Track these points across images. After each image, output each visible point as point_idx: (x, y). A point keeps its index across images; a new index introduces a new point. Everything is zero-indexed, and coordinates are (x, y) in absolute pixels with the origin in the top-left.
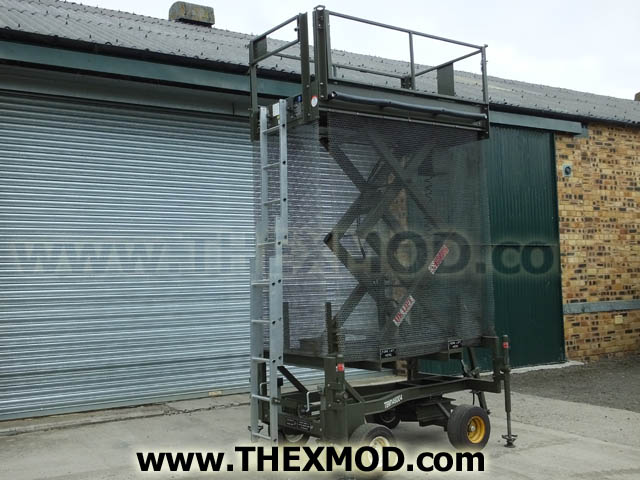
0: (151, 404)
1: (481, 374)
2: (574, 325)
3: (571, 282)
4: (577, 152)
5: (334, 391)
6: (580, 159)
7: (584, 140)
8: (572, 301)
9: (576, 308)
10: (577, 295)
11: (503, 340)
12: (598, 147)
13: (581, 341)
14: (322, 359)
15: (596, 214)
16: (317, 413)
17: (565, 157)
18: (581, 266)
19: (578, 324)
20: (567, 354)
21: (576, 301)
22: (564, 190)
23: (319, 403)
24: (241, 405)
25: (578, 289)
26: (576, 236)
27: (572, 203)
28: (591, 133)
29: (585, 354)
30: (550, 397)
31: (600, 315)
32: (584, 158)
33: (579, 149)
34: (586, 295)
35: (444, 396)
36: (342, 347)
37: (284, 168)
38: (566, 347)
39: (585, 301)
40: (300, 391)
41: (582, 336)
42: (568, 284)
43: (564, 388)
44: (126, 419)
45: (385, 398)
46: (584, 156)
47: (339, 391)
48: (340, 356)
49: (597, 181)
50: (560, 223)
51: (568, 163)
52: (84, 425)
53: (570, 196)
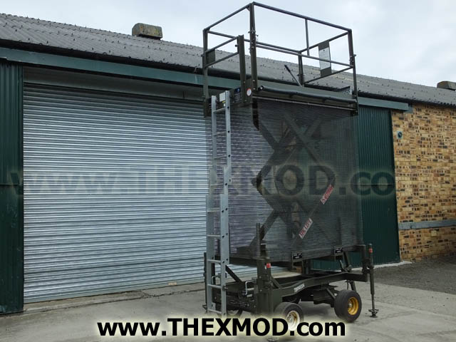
0: (131, 291)
1: (353, 269)
2: (405, 237)
3: (403, 208)
4: (406, 123)
5: (264, 281)
6: (408, 127)
7: (410, 115)
8: (404, 221)
9: (406, 226)
10: (407, 217)
11: (369, 247)
12: (419, 120)
13: (410, 248)
14: (255, 260)
15: (418, 163)
16: (251, 295)
17: (398, 126)
18: (409, 198)
19: (408, 237)
20: (401, 257)
21: (406, 221)
22: (398, 148)
23: (253, 289)
24: (190, 291)
25: (407, 213)
26: (406, 178)
27: (403, 157)
28: (414, 110)
29: (412, 256)
30: (394, 284)
31: (422, 230)
32: (410, 127)
33: (406, 120)
34: (413, 217)
35: (330, 284)
36: (268, 252)
37: (229, 135)
38: (400, 252)
39: (412, 221)
40: (237, 281)
41: (410, 244)
42: (401, 210)
43: (402, 279)
44: (117, 301)
45: (295, 285)
46: (410, 125)
47: (267, 281)
48: (268, 258)
49: (419, 142)
50: (396, 169)
51: (400, 130)
52: (89, 305)
53: (402, 152)
